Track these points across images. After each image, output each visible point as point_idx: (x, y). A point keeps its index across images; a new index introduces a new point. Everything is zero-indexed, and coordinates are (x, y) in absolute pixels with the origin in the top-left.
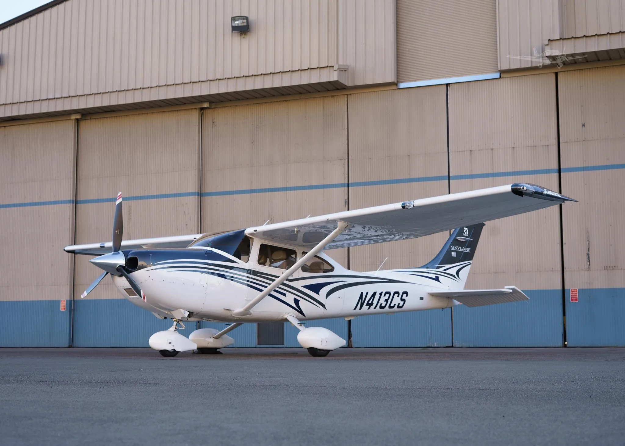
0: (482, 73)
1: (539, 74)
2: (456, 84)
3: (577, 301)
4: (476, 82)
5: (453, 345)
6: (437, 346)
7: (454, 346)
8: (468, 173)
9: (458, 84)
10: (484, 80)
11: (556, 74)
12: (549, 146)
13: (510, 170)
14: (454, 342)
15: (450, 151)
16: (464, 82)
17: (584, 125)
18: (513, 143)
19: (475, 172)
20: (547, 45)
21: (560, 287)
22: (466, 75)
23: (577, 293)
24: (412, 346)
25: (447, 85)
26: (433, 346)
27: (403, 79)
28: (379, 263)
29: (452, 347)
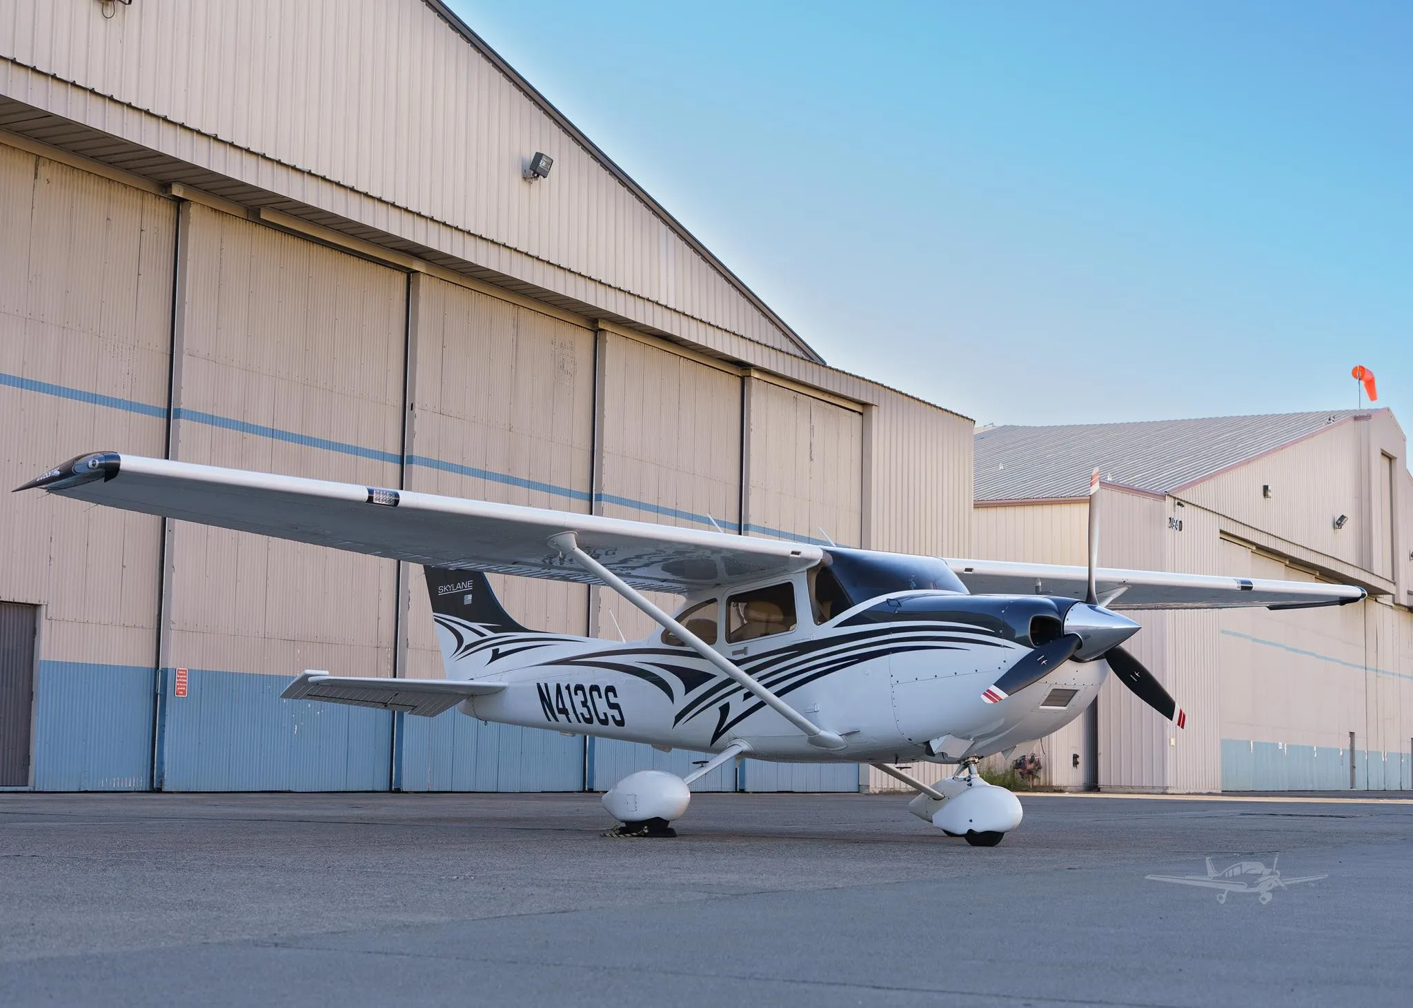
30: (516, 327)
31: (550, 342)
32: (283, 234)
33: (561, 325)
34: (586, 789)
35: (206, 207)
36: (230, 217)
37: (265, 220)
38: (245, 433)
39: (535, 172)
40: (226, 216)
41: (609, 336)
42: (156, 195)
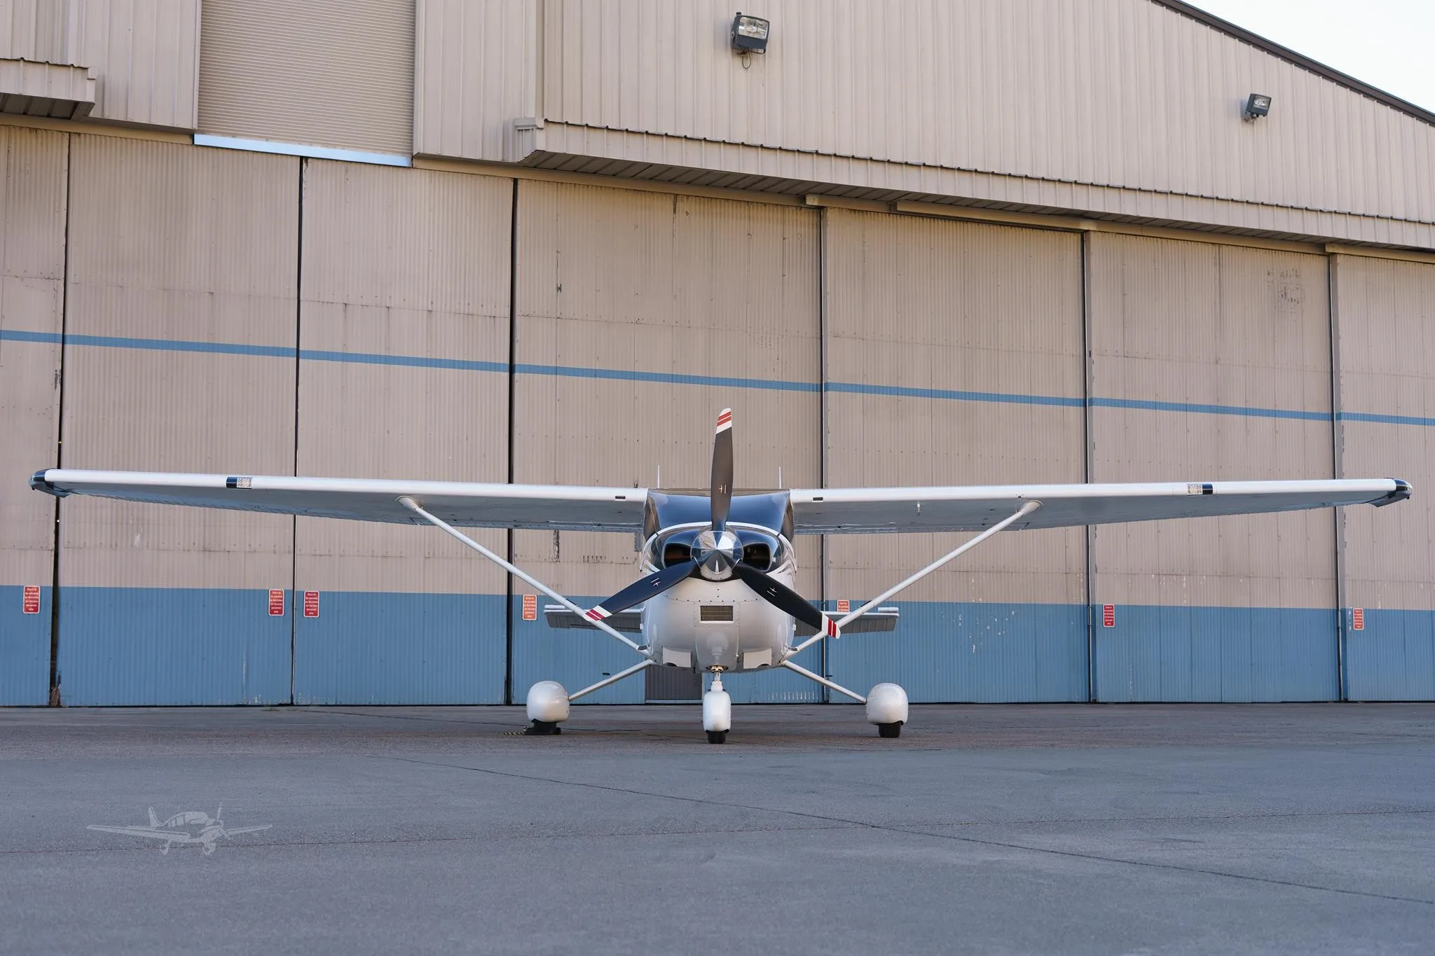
0: (375, 150)
1: (484, 176)
2: (321, 161)
3: (534, 617)
4: (363, 166)
5: (292, 702)
6: (260, 703)
7: (295, 703)
8: (339, 349)
9: (325, 161)
10: (379, 165)
11: (515, 181)
12: (497, 320)
13: (422, 355)
14: (294, 696)
15: (301, 298)
16: (337, 160)
17: (559, 289)
18: (430, 303)
19: (353, 349)
20: (542, 129)
21: (503, 591)
22: (343, 147)
23: (534, 604)
24: (204, 704)
25: (303, 159)
26: (250, 703)
27: (204, 127)
28: (133, 520)
29: (292, 704)
30: (1219, 264)
31: (1267, 273)
32: (932, 220)
33: (1282, 256)
34: (1342, 699)
35: (844, 210)
36: (871, 214)
37: (901, 211)
38: (900, 397)
39: (1252, 114)
40: (867, 213)
41: (1340, 259)
42: (796, 207)
